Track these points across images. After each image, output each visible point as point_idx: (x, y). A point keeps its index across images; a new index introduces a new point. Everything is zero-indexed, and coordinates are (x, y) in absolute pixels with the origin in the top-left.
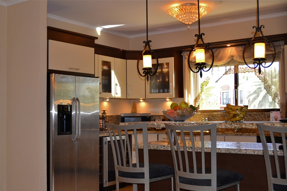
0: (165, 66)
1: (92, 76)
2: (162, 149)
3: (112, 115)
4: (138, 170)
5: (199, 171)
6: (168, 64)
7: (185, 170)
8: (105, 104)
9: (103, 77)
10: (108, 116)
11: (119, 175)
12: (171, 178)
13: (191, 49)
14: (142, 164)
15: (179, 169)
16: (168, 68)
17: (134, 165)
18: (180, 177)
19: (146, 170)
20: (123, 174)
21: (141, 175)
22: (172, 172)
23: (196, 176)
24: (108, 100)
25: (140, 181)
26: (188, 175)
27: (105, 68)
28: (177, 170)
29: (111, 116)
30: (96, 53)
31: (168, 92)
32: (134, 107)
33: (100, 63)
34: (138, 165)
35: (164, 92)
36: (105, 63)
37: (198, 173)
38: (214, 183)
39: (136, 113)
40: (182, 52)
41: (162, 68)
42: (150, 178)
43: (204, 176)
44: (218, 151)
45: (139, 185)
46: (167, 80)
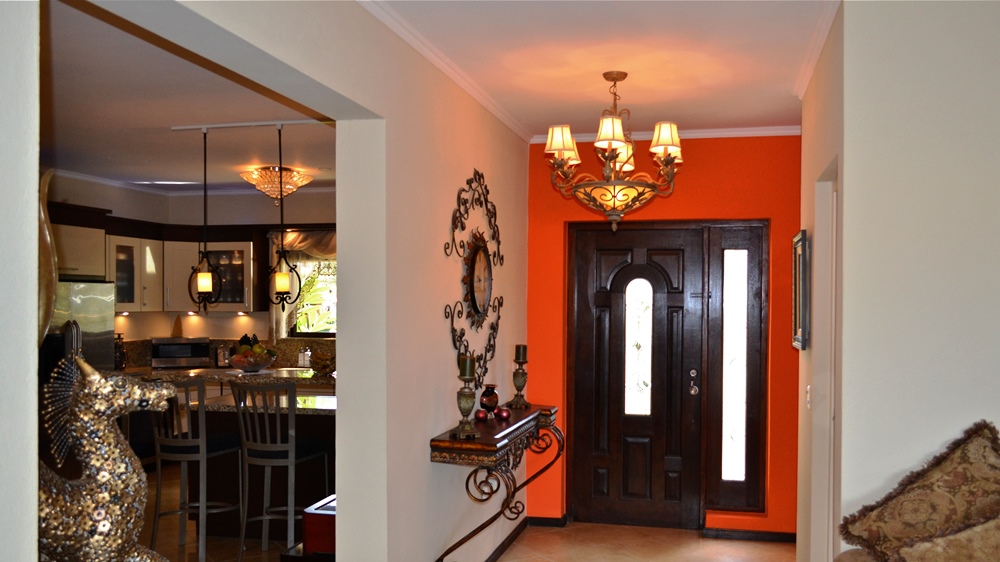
0: (237, 255)
1: (102, 280)
2: (226, 410)
3: (134, 340)
4: (190, 442)
5: (274, 441)
6: (241, 253)
7: (255, 440)
8: (121, 321)
9: (119, 275)
10: (127, 343)
11: (162, 451)
12: (237, 452)
13: (282, 228)
14: (196, 435)
15: (248, 439)
16: (242, 257)
17: (185, 436)
18: (249, 450)
19: (202, 442)
20: (167, 449)
21: (196, 449)
22: (240, 444)
23: (270, 447)
24: (126, 314)
25: (193, 457)
26: (259, 446)
27: (122, 257)
28: (245, 439)
29: (132, 343)
30: (107, 233)
31: (242, 302)
32: (178, 326)
33: (114, 249)
34: (190, 435)
35: (234, 301)
36: (121, 249)
37: (272, 442)
38: (292, 455)
39: (180, 337)
40: (267, 232)
41: (231, 259)
42: (208, 452)
43: (279, 447)
44: (297, 412)
45: (190, 463)
46: (240, 278)
